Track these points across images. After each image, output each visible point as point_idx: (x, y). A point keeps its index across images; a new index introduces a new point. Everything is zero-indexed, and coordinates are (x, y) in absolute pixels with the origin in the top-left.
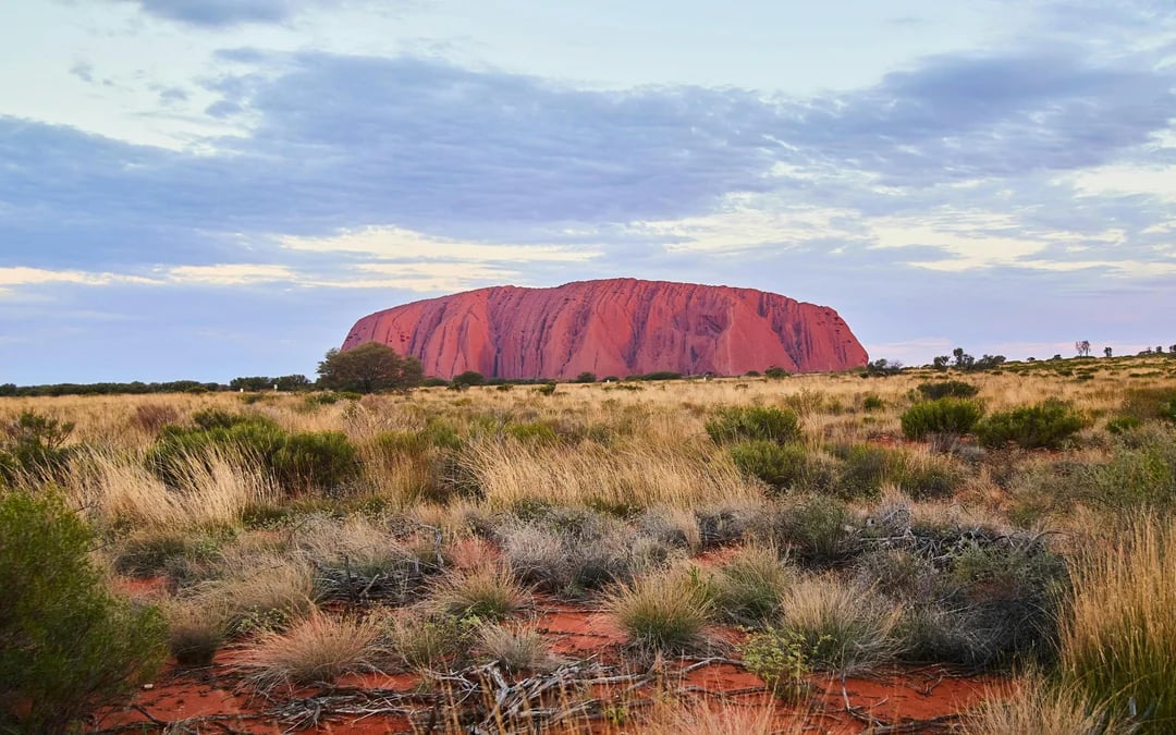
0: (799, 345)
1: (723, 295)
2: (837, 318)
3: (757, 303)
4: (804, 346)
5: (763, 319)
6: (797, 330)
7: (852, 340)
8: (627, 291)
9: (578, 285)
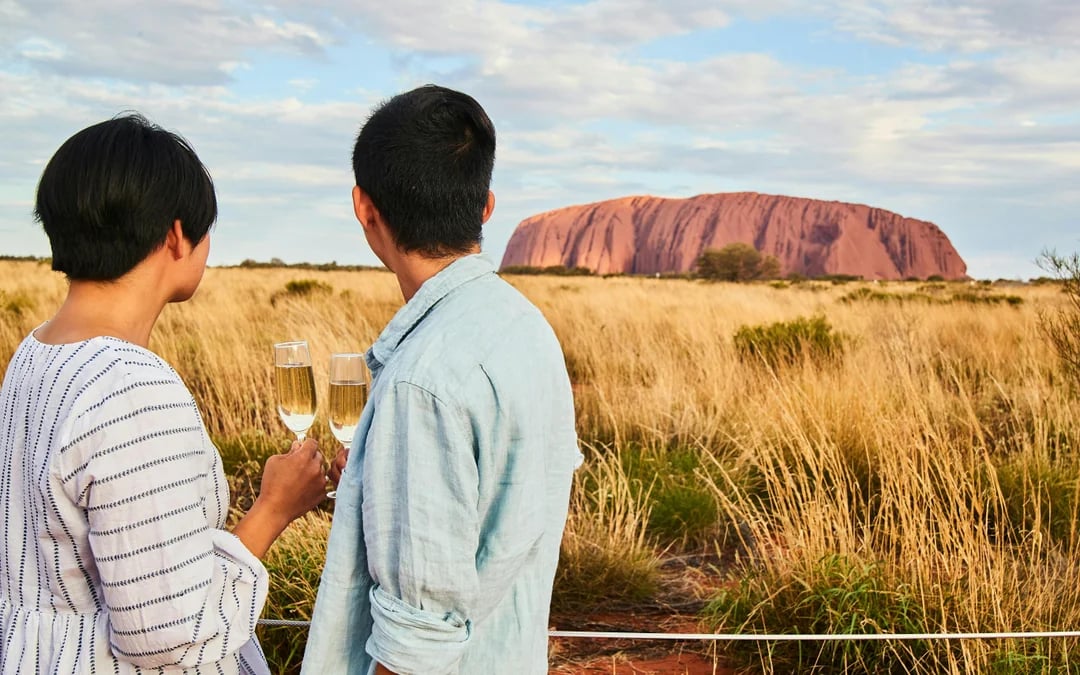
0: (903, 252)
1: (835, 209)
2: (939, 232)
3: (866, 217)
4: (908, 256)
5: (870, 231)
6: (903, 241)
7: (952, 253)
8: (750, 203)
9: (710, 197)
